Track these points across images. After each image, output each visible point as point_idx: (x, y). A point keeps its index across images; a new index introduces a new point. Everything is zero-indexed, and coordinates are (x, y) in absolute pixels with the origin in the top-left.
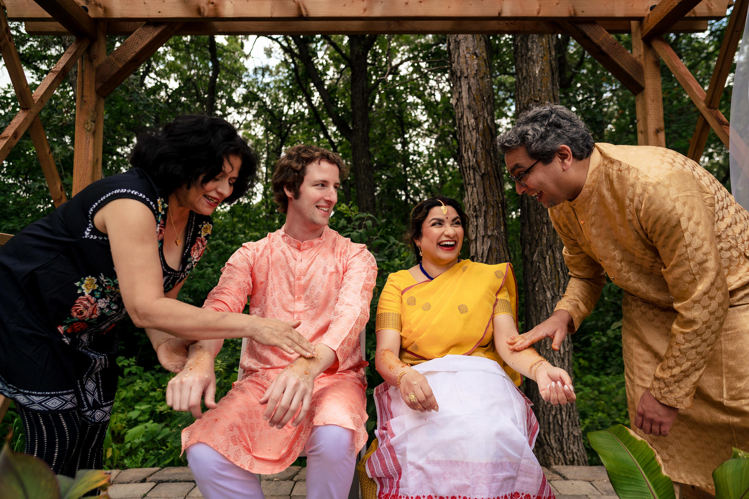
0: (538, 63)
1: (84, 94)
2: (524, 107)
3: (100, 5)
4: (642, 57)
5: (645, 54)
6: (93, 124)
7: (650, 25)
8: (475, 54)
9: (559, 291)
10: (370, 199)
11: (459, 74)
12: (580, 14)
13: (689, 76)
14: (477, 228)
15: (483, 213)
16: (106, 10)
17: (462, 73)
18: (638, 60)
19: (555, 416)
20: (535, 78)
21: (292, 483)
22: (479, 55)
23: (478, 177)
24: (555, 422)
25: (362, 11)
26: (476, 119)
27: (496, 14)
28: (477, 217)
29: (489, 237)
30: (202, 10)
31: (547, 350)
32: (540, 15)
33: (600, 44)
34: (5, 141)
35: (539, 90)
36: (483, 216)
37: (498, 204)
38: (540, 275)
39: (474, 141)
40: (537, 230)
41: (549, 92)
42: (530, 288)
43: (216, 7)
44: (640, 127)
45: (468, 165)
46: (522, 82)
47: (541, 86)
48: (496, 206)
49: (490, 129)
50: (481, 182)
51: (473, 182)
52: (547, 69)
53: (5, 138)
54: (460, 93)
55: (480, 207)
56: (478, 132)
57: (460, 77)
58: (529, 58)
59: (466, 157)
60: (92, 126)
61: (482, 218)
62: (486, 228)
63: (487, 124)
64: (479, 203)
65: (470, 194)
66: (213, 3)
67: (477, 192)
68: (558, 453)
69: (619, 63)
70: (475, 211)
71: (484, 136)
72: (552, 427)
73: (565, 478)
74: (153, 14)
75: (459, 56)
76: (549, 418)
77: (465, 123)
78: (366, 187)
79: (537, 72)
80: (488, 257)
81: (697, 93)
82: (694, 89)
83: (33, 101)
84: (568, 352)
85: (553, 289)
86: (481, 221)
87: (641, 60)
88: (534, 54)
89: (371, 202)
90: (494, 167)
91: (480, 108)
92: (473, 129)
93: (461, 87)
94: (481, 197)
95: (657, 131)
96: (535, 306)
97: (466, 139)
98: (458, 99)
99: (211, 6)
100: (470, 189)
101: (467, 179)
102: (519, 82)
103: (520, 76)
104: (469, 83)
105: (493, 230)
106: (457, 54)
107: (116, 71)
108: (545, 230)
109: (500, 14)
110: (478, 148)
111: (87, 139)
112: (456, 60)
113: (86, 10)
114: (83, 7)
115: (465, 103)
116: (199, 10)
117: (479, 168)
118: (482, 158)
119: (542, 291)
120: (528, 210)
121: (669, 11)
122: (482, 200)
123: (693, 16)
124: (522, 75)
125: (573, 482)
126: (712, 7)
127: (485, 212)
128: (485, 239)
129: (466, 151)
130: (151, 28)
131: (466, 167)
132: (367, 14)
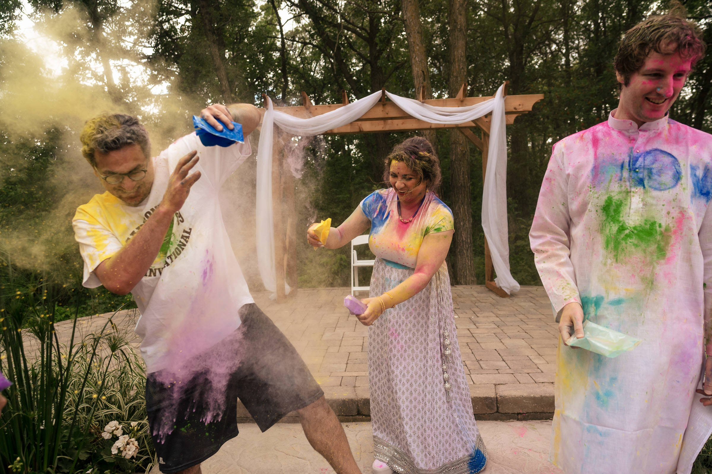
132: (384, 129)
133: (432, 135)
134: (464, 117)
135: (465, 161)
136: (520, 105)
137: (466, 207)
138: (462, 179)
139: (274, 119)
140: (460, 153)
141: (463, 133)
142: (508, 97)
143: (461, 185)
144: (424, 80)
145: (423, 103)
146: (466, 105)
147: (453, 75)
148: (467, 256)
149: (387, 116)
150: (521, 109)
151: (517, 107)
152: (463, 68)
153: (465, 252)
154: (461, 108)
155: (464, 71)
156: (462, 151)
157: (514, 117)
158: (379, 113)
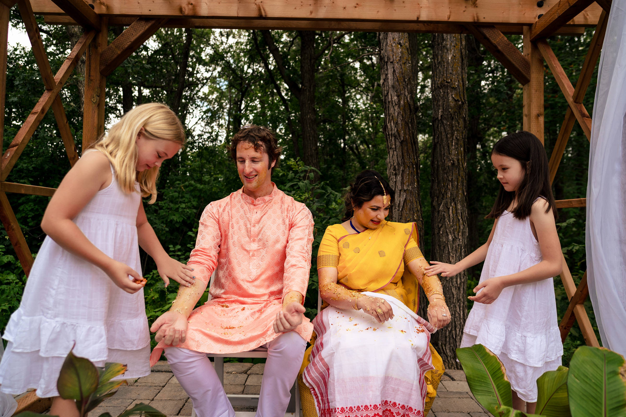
0: (451, 51)
1: (91, 74)
2: (438, 86)
3: (103, 4)
4: (530, 55)
5: (532, 53)
6: (98, 98)
7: (537, 30)
8: (400, 44)
9: (458, 235)
10: (314, 148)
11: (386, 60)
12: (482, 20)
13: (563, 74)
14: (396, 184)
15: (401, 172)
16: (108, 7)
17: (388, 58)
18: (526, 57)
19: (450, 332)
20: (448, 63)
21: (246, 376)
22: (402, 44)
23: (398, 143)
24: (451, 336)
25: (309, 13)
26: (398, 96)
27: (415, 19)
28: (396, 175)
29: (405, 191)
30: (183, 10)
31: (447, 280)
32: (450, 20)
33: (497, 44)
34: (36, 116)
35: (451, 73)
36: (400, 174)
37: (413, 165)
38: (444, 221)
39: (396, 114)
40: (444, 186)
41: (458, 75)
42: (436, 231)
43: (194, 7)
44: (525, 111)
45: (390, 133)
46: (437, 66)
47: (452, 70)
48: (411, 166)
49: (409, 105)
50: (401, 147)
51: (394, 146)
52: (458, 56)
53: (35, 113)
54: (386, 75)
55: (399, 167)
56: (399, 107)
57: (387, 62)
58: (444, 47)
59: (389, 127)
60: (97, 99)
61: (400, 176)
62: (402, 183)
63: (407, 100)
64: (398, 164)
65: (391, 156)
66: (192, 4)
67: (397, 155)
68: (452, 360)
69: (511, 60)
70: (395, 170)
71: (404, 110)
72: (448, 340)
73: (453, 379)
74: (145, 12)
75: (386, 45)
76: (446, 333)
77: (390, 99)
78: (311, 138)
79: (450, 58)
80: (403, 207)
81: (568, 90)
82: (566, 86)
83: (55, 83)
84: (464, 282)
85: (454, 233)
86: (399, 178)
87: (528, 58)
88: (448, 43)
89: (315, 150)
90: (411, 135)
91: (402, 87)
92: (396, 105)
93: (387, 70)
94: (400, 159)
95: (538, 115)
96: (440, 246)
97: (390, 112)
98: (384, 80)
99: (190, 6)
100: (391, 152)
101: (389, 144)
102: (435, 66)
103: (436, 61)
104: (393, 67)
105: (408, 186)
106: (385, 43)
107: (115, 56)
108: (450, 186)
109: (418, 18)
110: (399, 120)
111: (93, 109)
112: (384, 48)
113: (93, 7)
114: (90, 5)
115: (390, 83)
116: (181, 10)
117: (399, 136)
118: (402, 128)
119: (445, 234)
120: (438, 170)
121: (551, 22)
122: (400, 162)
123: (572, 23)
124: (438, 60)
125: (459, 382)
126: (588, 17)
127: (403, 171)
128: (402, 193)
129: (390, 122)
130: (143, 23)
131: (389, 135)
132: (313, 16)
133: (405, 63)
135: (461, 121)
137: (459, 207)
138: (453, 152)
140: (452, 104)
143: (453, 164)
148: (459, 300)
153: (454, 290)
156: (456, 101)
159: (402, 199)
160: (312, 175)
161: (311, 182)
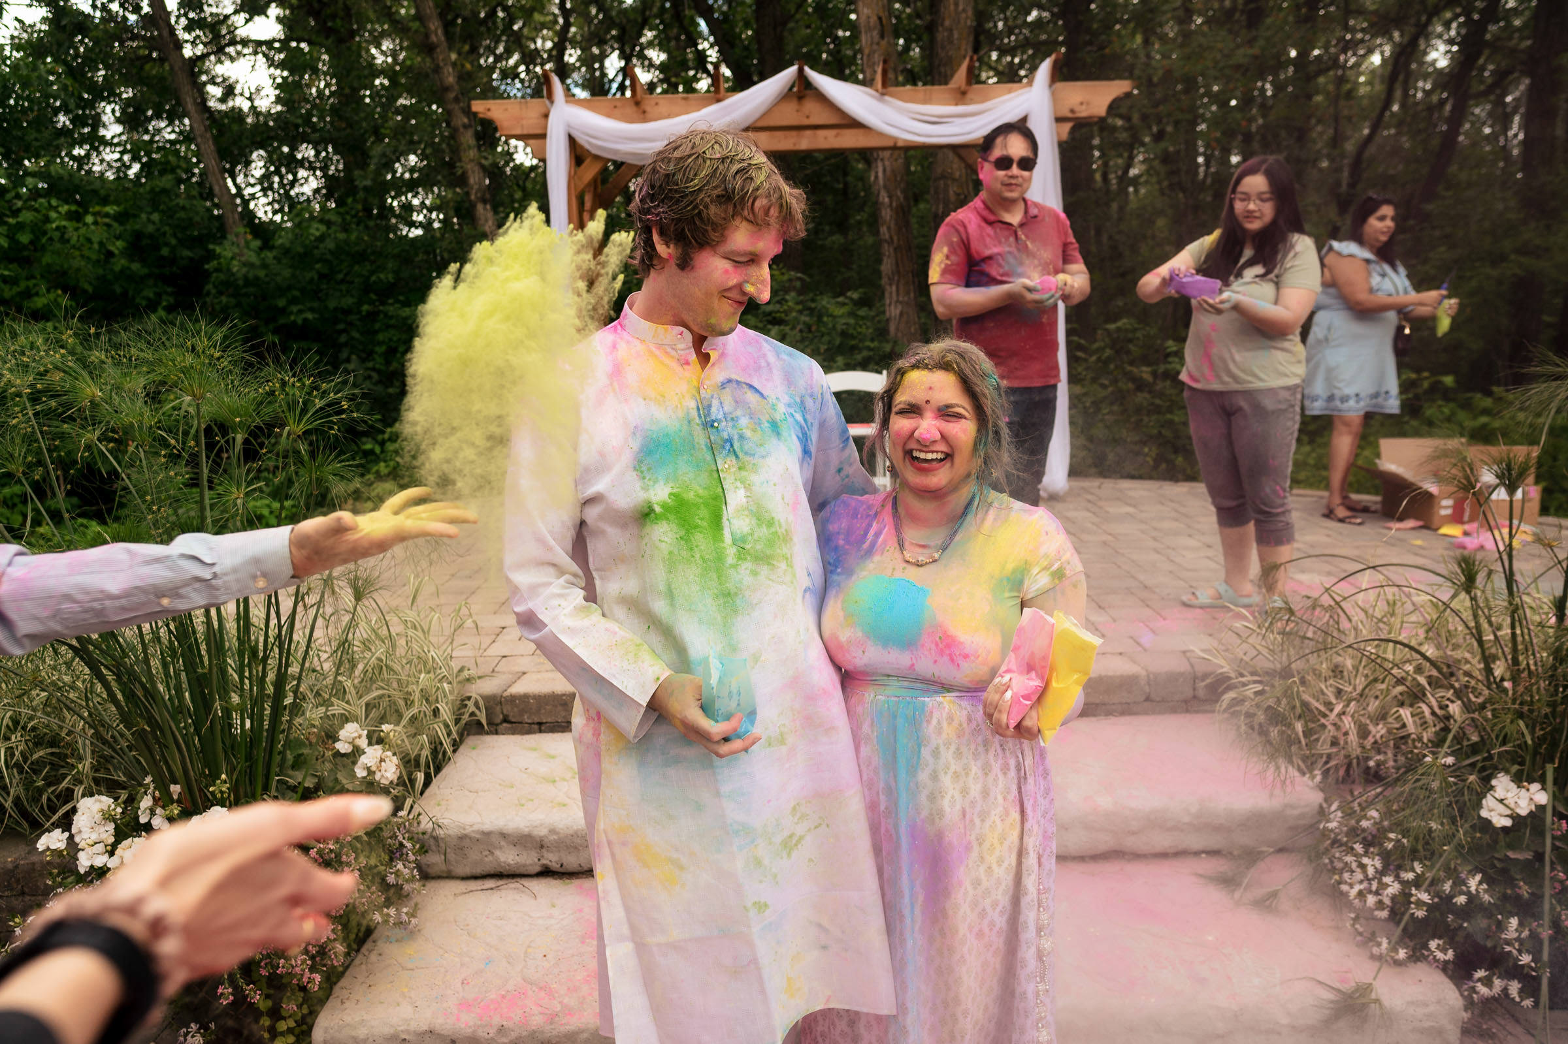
2: (938, 177)
14: (891, 294)
15: (896, 282)
23: (891, 250)
26: (890, 197)
29: (901, 303)
39: (888, 218)
48: (906, 275)
50: (895, 254)
51: (887, 253)
54: (877, 173)
55: (893, 276)
59: (882, 231)
61: (896, 286)
62: (898, 295)
63: (901, 202)
64: (893, 273)
67: (891, 263)
70: (890, 279)
71: (897, 213)
77: (882, 201)
80: (900, 320)
86: (894, 288)
91: (894, 188)
92: (888, 207)
93: (878, 167)
94: (894, 268)
97: (883, 215)
98: (875, 177)
100: (886, 260)
101: (884, 250)
104: (884, 165)
110: (892, 224)
115: (881, 183)
117: (893, 242)
118: (895, 233)
122: (895, 271)
128: (897, 305)
132: (797, 148)
133: (896, 161)
134: (968, 128)
136: (1082, 104)
139: (569, 126)
140: (953, 199)
141: (961, 158)
142: (1059, 85)
144: (882, 36)
145: (883, 94)
146: (972, 102)
147: (942, 25)
149: (806, 122)
150: (1083, 112)
151: (1077, 109)
152: (964, 10)
154: (961, 109)
155: (967, 18)
156: (958, 195)
157: (1067, 126)
158: (790, 115)
159: (898, 312)
160: (798, 284)
161: (800, 293)
